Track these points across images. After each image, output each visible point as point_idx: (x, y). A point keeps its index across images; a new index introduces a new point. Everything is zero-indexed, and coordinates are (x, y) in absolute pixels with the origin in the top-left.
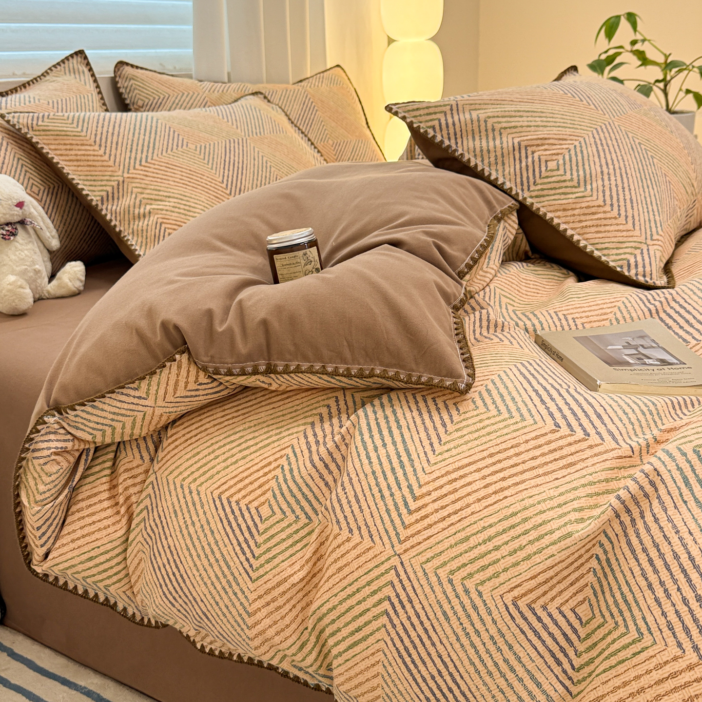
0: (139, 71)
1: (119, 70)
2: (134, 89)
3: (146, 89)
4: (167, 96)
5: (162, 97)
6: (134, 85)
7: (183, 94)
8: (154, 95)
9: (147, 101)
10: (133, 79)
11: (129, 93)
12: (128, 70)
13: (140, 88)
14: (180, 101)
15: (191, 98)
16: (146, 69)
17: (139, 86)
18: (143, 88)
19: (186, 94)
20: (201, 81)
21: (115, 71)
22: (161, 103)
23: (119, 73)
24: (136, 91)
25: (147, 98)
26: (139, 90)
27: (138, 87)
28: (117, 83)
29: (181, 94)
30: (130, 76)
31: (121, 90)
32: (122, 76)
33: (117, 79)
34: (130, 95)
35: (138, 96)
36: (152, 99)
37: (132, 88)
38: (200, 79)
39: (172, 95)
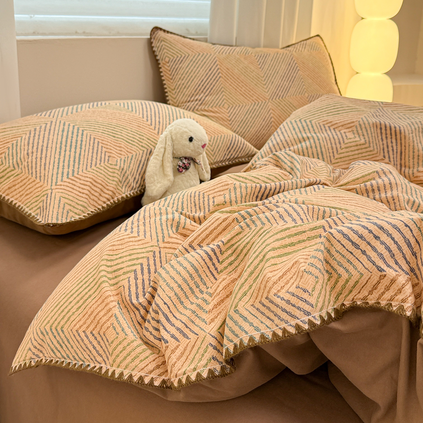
0: (169, 35)
1: (154, 33)
2: (164, 48)
3: (172, 49)
4: (187, 55)
5: (183, 55)
6: (164, 46)
7: (200, 54)
8: (178, 54)
9: (172, 58)
10: (164, 41)
11: (160, 51)
12: (161, 33)
13: (168, 48)
14: (196, 59)
15: (205, 58)
16: (174, 34)
17: (168, 47)
18: (170, 48)
19: (201, 54)
20: (214, 44)
21: (151, 35)
22: (182, 60)
23: (154, 36)
24: (165, 50)
25: (172, 56)
26: (167, 50)
27: (166, 47)
28: (152, 43)
29: (198, 54)
30: (161, 38)
31: (154, 49)
32: (156, 38)
33: (152, 40)
34: (160, 53)
35: (166, 54)
36: (176, 57)
37: (162, 48)
38: (214, 42)
39: (191, 54)
